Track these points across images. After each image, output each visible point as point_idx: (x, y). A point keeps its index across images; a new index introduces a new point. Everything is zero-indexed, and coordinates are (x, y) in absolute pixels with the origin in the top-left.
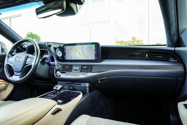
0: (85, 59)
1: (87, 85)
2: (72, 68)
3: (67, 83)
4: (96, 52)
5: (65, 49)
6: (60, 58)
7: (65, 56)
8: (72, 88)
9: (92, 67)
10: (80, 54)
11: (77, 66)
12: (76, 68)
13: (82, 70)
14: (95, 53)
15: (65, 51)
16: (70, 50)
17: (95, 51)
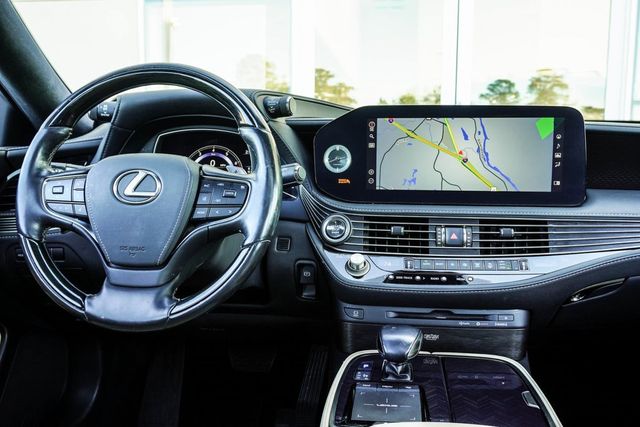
0: (494, 189)
1: (518, 317)
2: (426, 235)
3: (401, 315)
4: (558, 156)
5: (375, 133)
6: (341, 181)
7: (371, 172)
8: (435, 337)
9: (546, 229)
10: (465, 161)
11: (453, 222)
12: (454, 237)
13: (487, 244)
14: (555, 160)
15: (371, 145)
16: (407, 140)
17: (555, 151)
